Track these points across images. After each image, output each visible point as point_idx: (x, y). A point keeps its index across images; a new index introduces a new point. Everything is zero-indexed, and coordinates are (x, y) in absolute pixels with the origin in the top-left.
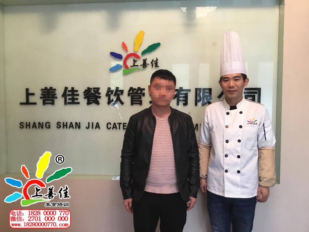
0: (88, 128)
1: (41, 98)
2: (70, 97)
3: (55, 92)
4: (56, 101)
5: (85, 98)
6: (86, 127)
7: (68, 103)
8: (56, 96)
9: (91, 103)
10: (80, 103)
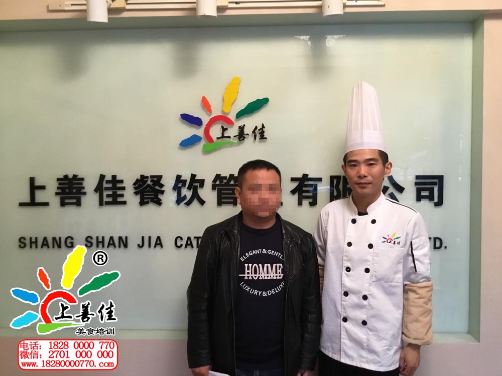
0: (141, 246)
1: (57, 194)
2: (110, 192)
3: (81, 184)
4: (84, 199)
5: (136, 193)
6: (139, 245)
7: (106, 202)
8: (83, 191)
9: (148, 203)
10: (128, 203)
